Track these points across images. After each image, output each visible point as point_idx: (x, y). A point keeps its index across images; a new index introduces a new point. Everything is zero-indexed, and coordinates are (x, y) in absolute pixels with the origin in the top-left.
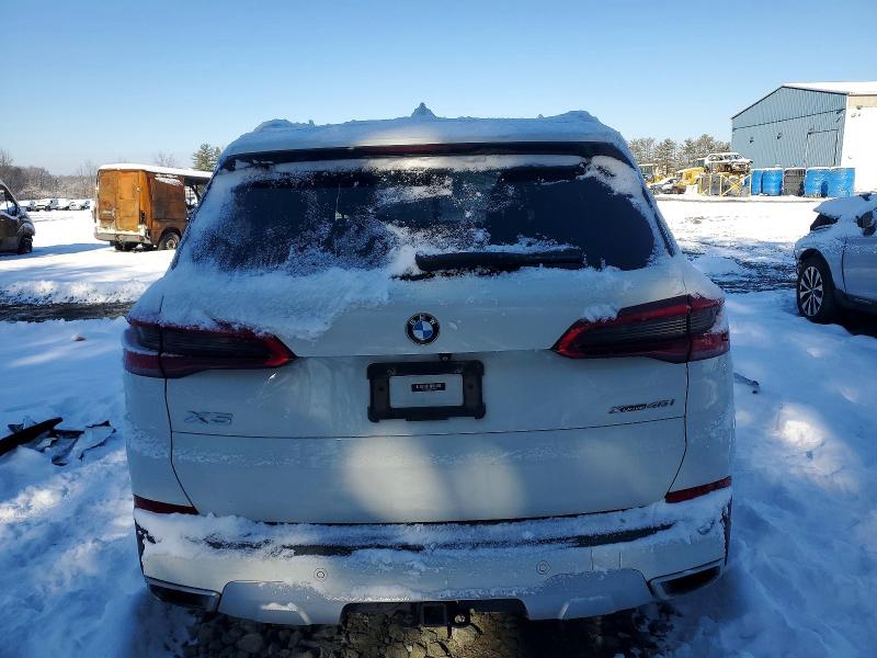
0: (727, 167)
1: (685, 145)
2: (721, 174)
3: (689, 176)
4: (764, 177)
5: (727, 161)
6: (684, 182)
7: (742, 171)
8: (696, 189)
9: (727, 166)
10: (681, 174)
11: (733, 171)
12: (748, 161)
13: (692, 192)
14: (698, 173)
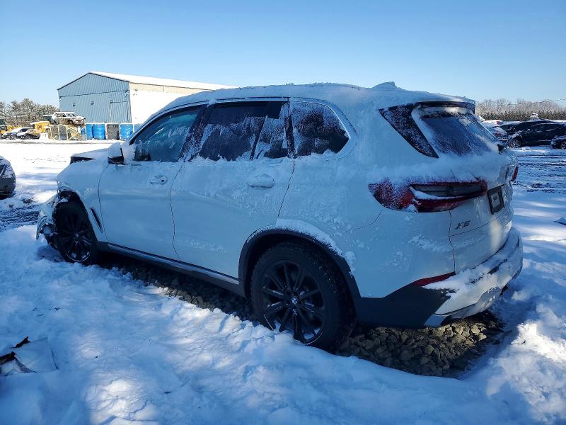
0: (69, 122)
1: (12, 105)
2: (66, 126)
3: (40, 127)
4: (93, 128)
5: (69, 117)
6: (36, 131)
7: (79, 124)
8: (47, 136)
9: (69, 120)
10: (34, 125)
11: (74, 124)
12: (82, 118)
13: (44, 137)
14: (45, 125)
